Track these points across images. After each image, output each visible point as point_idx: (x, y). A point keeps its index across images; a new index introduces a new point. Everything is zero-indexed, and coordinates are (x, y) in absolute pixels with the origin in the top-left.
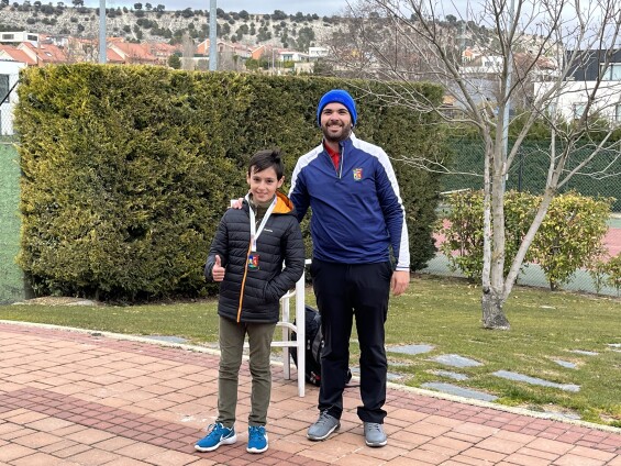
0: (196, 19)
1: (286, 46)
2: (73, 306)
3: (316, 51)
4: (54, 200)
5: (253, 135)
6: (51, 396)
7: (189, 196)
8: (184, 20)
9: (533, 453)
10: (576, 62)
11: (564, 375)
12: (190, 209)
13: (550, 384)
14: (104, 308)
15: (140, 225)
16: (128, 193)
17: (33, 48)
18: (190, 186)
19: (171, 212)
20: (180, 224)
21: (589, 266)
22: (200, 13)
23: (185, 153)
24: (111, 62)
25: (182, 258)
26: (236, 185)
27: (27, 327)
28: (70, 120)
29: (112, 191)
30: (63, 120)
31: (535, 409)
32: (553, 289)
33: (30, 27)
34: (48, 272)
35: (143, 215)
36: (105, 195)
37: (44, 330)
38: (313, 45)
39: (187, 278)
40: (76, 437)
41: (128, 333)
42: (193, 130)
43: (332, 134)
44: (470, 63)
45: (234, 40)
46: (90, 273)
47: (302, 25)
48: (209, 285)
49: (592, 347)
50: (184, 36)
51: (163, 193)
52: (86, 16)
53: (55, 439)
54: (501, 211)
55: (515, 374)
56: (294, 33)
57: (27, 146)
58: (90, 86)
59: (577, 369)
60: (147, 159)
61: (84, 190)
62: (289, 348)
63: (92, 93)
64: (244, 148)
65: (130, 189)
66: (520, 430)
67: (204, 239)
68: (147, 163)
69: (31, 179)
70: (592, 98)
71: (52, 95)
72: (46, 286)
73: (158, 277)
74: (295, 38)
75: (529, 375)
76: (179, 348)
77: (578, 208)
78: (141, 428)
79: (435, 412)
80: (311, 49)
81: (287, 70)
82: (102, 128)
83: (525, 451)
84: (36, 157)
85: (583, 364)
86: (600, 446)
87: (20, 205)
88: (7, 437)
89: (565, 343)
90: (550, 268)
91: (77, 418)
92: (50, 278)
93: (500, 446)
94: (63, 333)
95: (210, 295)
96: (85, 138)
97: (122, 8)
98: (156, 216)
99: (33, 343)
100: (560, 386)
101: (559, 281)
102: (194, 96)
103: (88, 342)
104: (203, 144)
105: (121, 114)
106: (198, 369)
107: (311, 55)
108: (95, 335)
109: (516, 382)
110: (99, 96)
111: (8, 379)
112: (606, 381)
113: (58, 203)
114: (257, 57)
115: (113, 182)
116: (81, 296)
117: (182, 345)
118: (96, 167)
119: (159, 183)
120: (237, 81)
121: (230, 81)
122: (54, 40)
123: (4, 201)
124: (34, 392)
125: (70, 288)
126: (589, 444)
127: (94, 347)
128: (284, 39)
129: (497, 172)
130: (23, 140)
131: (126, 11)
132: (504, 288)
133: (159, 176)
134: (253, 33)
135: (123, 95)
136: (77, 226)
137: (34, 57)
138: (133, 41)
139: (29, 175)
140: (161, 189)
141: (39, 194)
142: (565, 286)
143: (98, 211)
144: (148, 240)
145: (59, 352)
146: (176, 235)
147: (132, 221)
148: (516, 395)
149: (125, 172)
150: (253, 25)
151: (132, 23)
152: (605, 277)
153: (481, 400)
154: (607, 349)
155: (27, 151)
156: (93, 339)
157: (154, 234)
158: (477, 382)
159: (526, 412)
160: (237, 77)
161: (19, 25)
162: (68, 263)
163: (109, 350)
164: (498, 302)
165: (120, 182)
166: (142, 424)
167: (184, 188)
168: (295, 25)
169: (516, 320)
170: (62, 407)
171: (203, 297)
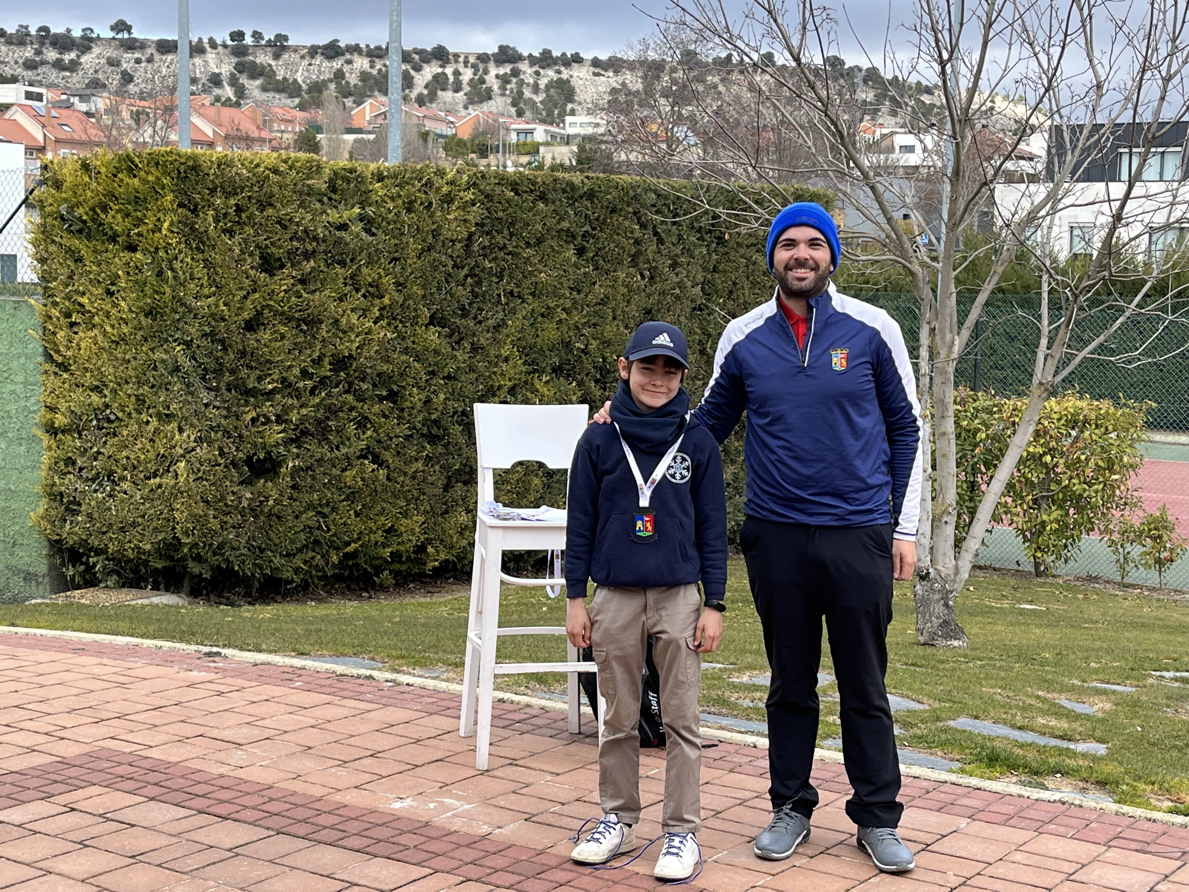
0: (349, 62)
1: (520, 114)
2: (143, 606)
3: (579, 124)
4: (107, 406)
5: (479, 283)
6: (147, 764)
7: (361, 398)
8: (326, 64)
9: (1035, 860)
10: (1087, 151)
11: (1076, 725)
12: (362, 423)
13: (1054, 742)
14: (201, 609)
15: (269, 453)
16: (248, 393)
17: (36, 116)
18: (363, 380)
19: (327, 429)
20: (344, 450)
21: (1107, 531)
22: (356, 49)
23: (354, 319)
24: (195, 143)
25: (346, 516)
26: (448, 377)
27: (80, 642)
28: (139, 255)
29: (217, 389)
30: (126, 255)
31: (1030, 784)
32: (1038, 574)
33: (29, 74)
34: (94, 541)
35: (275, 435)
36: (205, 396)
37: (113, 646)
38: (573, 113)
39: (356, 552)
40: (201, 836)
41: (270, 652)
42: (368, 274)
43: (796, 285)
44: (873, 147)
45: (421, 101)
46: (176, 544)
47: (550, 74)
48: (396, 566)
49: (1124, 677)
50: (325, 93)
51: (312, 392)
52: (137, 55)
53: (164, 840)
54: (950, 426)
55: (988, 723)
56: (536, 89)
57: (55, 304)
58: (178, 192)
59: (1100, 715)
60: (283, 329)
61: (166, 386)
62: (580, 674)
63: (181, 205)
64: (463, 309)
65: (251, 384)
66: (1007, 821)
67: (388, 479)
68: (283, 337)
69: (64, 367)
70: (1118, 218)
71: (105, 208)
72: (90, 568)
73: (300, 550)
74: (538, 99)
75: (1013, 727)
76: (370, 677)
77: (1086, 421)
78: (320, 820)
80: (568, 119)
81: (524, 160)
82: (200, 271)
83: (1019, 857)
84: (72, 325)
85: (1108, 706)
86: (1152, 848)
87: (41, 416)
88: (78, 836)
89: (1073, 671)
90: (1034, 535)
91: (199, 803)
92: (99, 552)
93: (975, 849)
94: (149, 652)
95: (398, 585)
96: (168, 290)
97: (205, 40)
98: (299, 436)
99: (97, 670)
100: (1072, 746)
101: (1049, 559)
102: (370, 211)
103: (199, 667)
104: (386, 301)
105: (235, 243)
106: (407, 715)
107: (570, 131)
108: (209, 654)
109: (991, 739)
110: (195, 211)
111: (62, 734)
112: (1153, 736)
113: (114, 411)
114: (465, 134)
115: (219, 372)
116: (156, 587)
117: (375, 674)
118: (188, 344)
119: (305, 374)
120: (452, 183)
121: (438, 182)
122: (75, 100)
123: (12, 407)
124: (112, 757)
125: (135, 571)
126: (1133, 845)
127: (212, 676)
128: (517, 100)
129: (944, 352)
130: (48, 293)
131: (213, 44)
132: (956, 567)
133: (305, 359)
134: (457, 89)
135: (239, 209)
136: (151, 455)
137: (37, 134)
138: (227, 103)
139: (60, 360)
140: (309, 384)
141: (78, 395)
142: (1061, 568)
143: (192, 425)
144: (285, 481)
145: (145, 687)
146: (335, 472)
147: (255, 445)
148: (994, 760)
149: (243, 354)
150: (457, 73)
151: (226, 69)
152: (1136, 551)
153: (932, 770)
154: (1150, 681)
155: (55, 313)
156: (206, 662)
157: (296, 470)
158: (921, 739)
159: (1015, 789)
160: (450, 176)
161: (8, 72)
162: (134, 525)
163: (240, 682)
164: (945, 595)
165: (233, 372)
166: (320, 813)
167: (351, 384)
168: (537, 73)
169: (975, 630)
170: (168, 784)
171: (383, 589)
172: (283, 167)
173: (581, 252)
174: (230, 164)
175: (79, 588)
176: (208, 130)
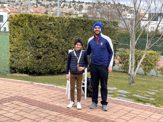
0: (52, 2)
1: (75, 10)
2: (23, 76)
3: (83, 11)
4: (18, 49)
5: (69, 33)
6: (23, 98)
7: (53, 48)
8: (49, 2)
9: (144, 114)
10: (154, 17)
11: (150, 96)
12: (53, 52)
15: (40, 56)
16: (37, 47)
17: (9, 8)
18: (53, 46)
19: (48, 53)
20: (50, 55)
21: (155, 69)
23: (52, 37)
24: (31, 13)
25: (51, 64)
26: (65, 46)
27: (14, 81)
28: (23, 28)
30: (21, 28)
31: (144, 104)
32: (145, 75)
33: (8, 3)
34: (16, 67)
35: (41, 53)
36: (32, 48)
37: (18, 81)
38: (83, 10)
39: (52, 69)
40: (30, 108)
41: (40, 83)
42: (54, 31)
43: (97, 33)
45: (62, 8)
46: (27, 68)
47: (80, 4)
48: (57, 72)
49: (157, 89)
50: (49, 6)
51: (46, 47)
52: (23, 0)
53: (25, 108)
54: (134, 54)
55: (138, 95)
56: (78, 6)
57: (11, 34)
58: (28, 19)
59: (153, 95)
60: (42, 39)
61: (26, 46)
62: (83, 87)
63: (29, 21)
64: (67, 36)
66: (141, 109)
67: (56, 59)
70: (158, 26)
71: (18, 21)
72: (15, 71)
73: (44, 69)
74: (78, 8)
75: (142, 96)
76: (53, 87)
77: (153, 54)
78: (46, 106)
79: (119, 104)
80: (82, 11)
81: (76, 16)
82: (31, 30)
83: (142, 114)
84: (14, 37)
85: (155, 93)
86: (160, 113)
87: (9, 50)
88: (13, 107)
89: (150, 88)
90: (145, 69)
91: (30, 103)
92: (17, 68)
94: (23, 82)
95: (57, 74)
96: (27, 33)
98: (44, 54)
99: (16, 85)
100: (150, 99)
101: (147, 73)
102: (55, 23)
103: (30, 85)
104: (57, 35)
105: (36, 27)
106: (58, 92)
107: (82, 12)
109: (139, 97)
110: (31, 22)
111: (11, 93)
112: (161, 98)
113: (19, 49)
114: (68, 12)
115: (33, 44)
116: (24, 73)
118: (29, 40)
119: (45, 45)
121: (64, 19)
122: (14, 6)
124: (19, 97)
125: (22, 71)
126: (158, 113)
127: (32, 86)
128: (75, 8)
129: (133, 44)
130: (10, 33)
132: (134, 74)
133: (45, 43)
134: (67, 6)
135: (37, 22)
136: (24, 55)
137: (9, 11)
138: (35, 7)
139: (12, 42)
140: (46, 46)
141: (14, 47)
143: (30, 51)
144: (42, 59)
145: (23, 87)
146: (49, 58)
147: (38, 54)
148: (139, 100)
149: (37, 42)
150: (67, 4)
151: (35, 2)
152: (159, 72)
153: (130, 101)
154: (160, 90)
155: (11, 36)
156: (31, 84)
157: (44, 58)
158: (129, 97)
159: (142, 104)
160: (66, 18)
161: (5, 2)
162: (22, 65)
163: (36, 87)
164: (133, 77)
165: (35, 44)
166: (46, 105)
167: (51, 46)
168: (78, 4)
169: (136, 82)
170: (26, 100)
171: (55, 74)
172: (43, 16)
173: (83, 29)
174: (36, 16)
175: (14, 73)
176: (33, 11)
